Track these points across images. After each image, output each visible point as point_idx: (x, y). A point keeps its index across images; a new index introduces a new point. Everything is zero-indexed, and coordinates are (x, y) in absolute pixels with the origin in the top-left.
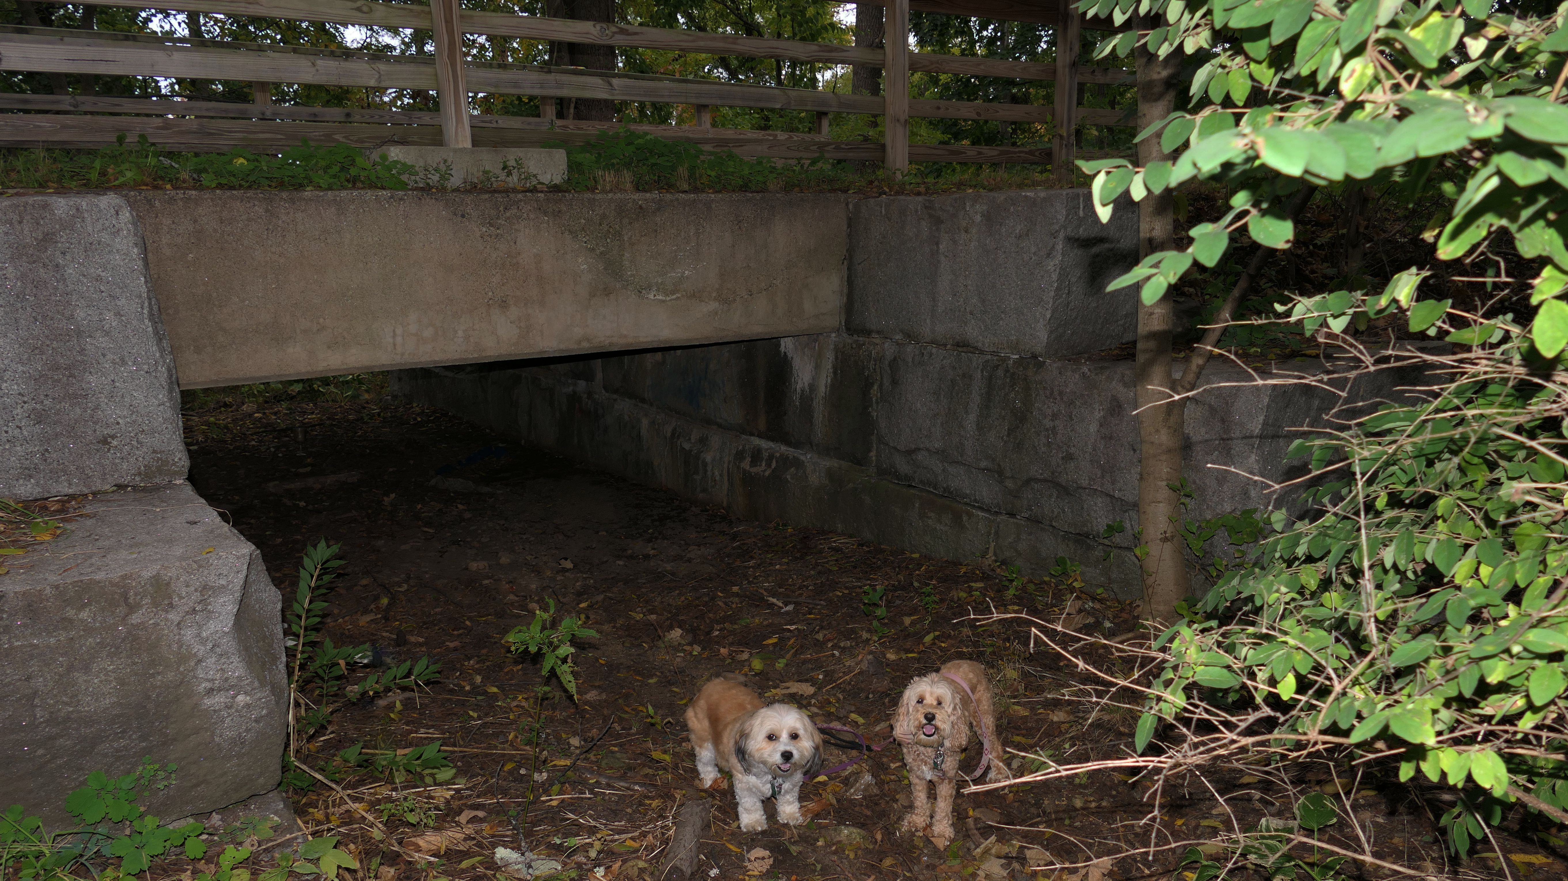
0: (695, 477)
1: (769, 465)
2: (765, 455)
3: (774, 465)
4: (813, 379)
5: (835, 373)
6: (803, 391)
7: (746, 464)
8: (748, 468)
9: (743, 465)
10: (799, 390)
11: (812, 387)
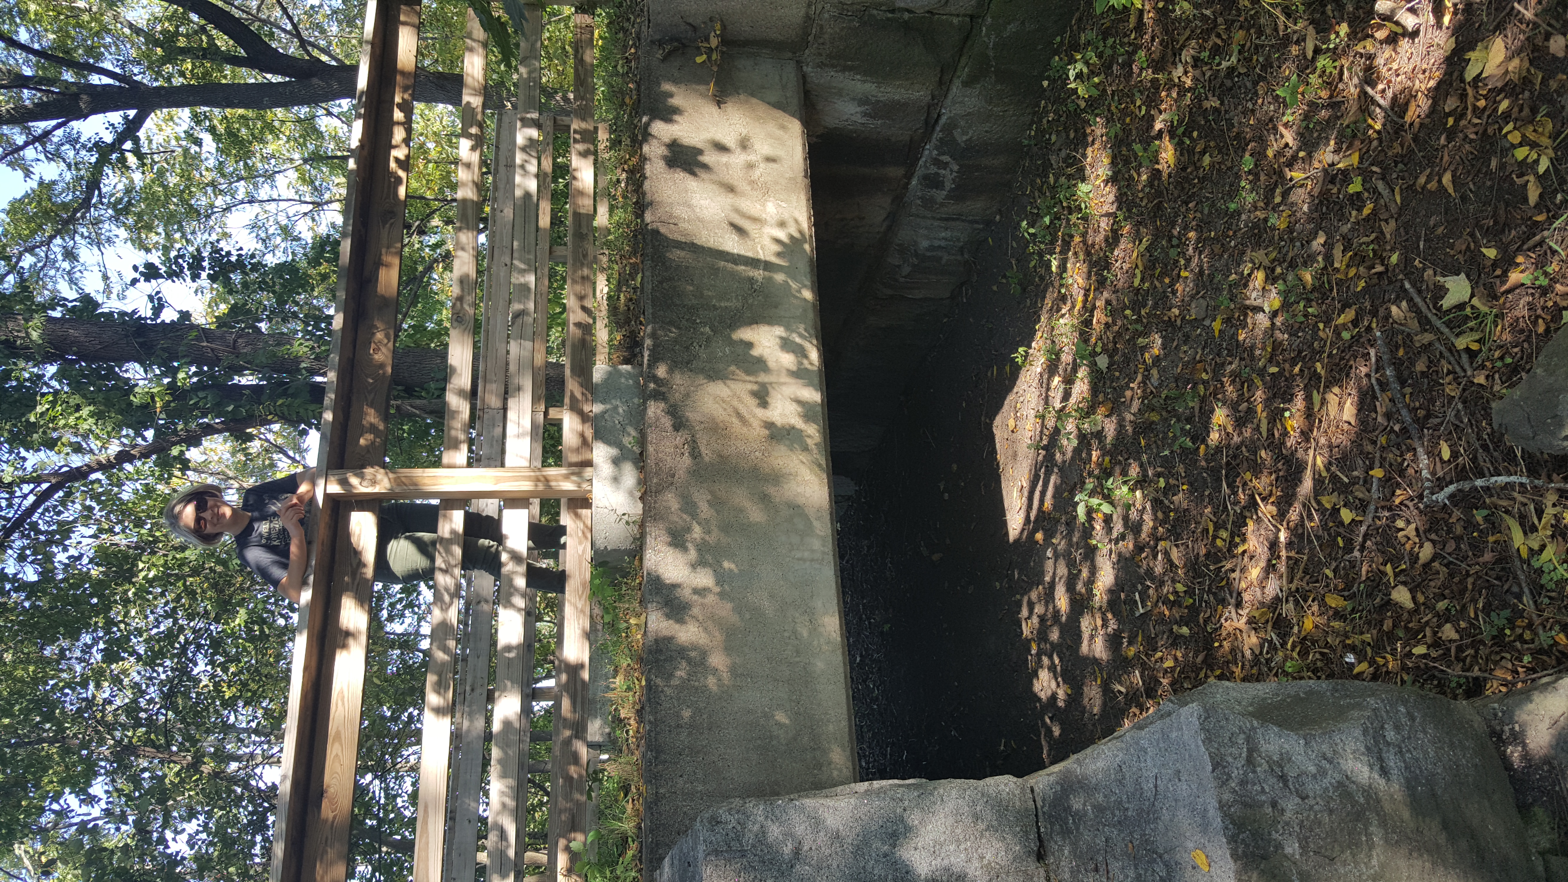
0: (944, 261)
1: (945, 165)
2: (933, 169)
3: (946, 158)
4: (854, 99)
5: (850, 69)
6: (865, 114)
7: (940, 195)
8: (945, 193)
9: (939, 200)
10: (863, 120)
11: (863, 101)
